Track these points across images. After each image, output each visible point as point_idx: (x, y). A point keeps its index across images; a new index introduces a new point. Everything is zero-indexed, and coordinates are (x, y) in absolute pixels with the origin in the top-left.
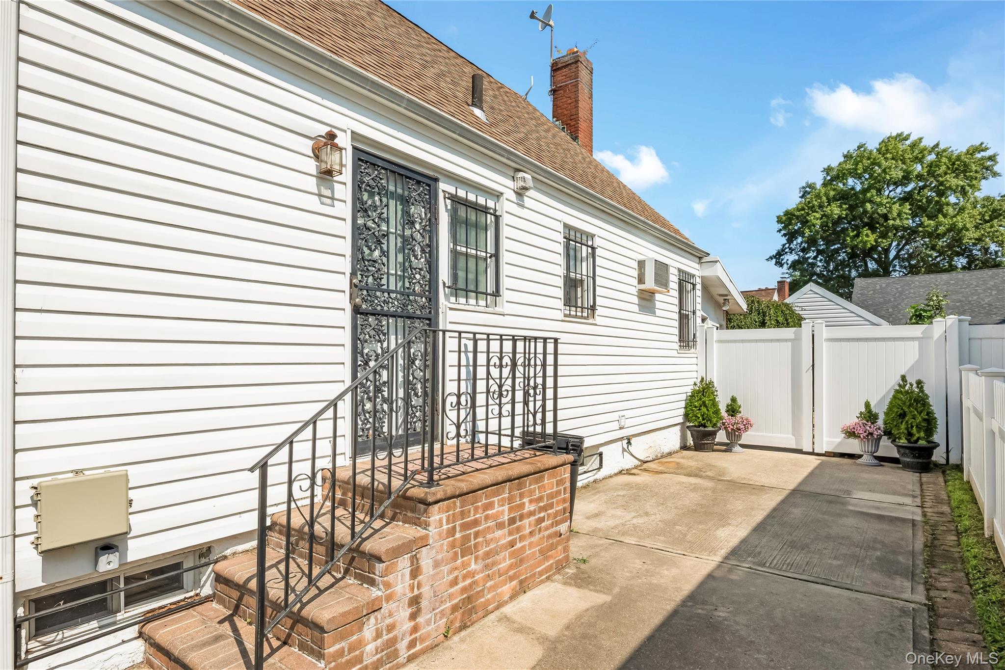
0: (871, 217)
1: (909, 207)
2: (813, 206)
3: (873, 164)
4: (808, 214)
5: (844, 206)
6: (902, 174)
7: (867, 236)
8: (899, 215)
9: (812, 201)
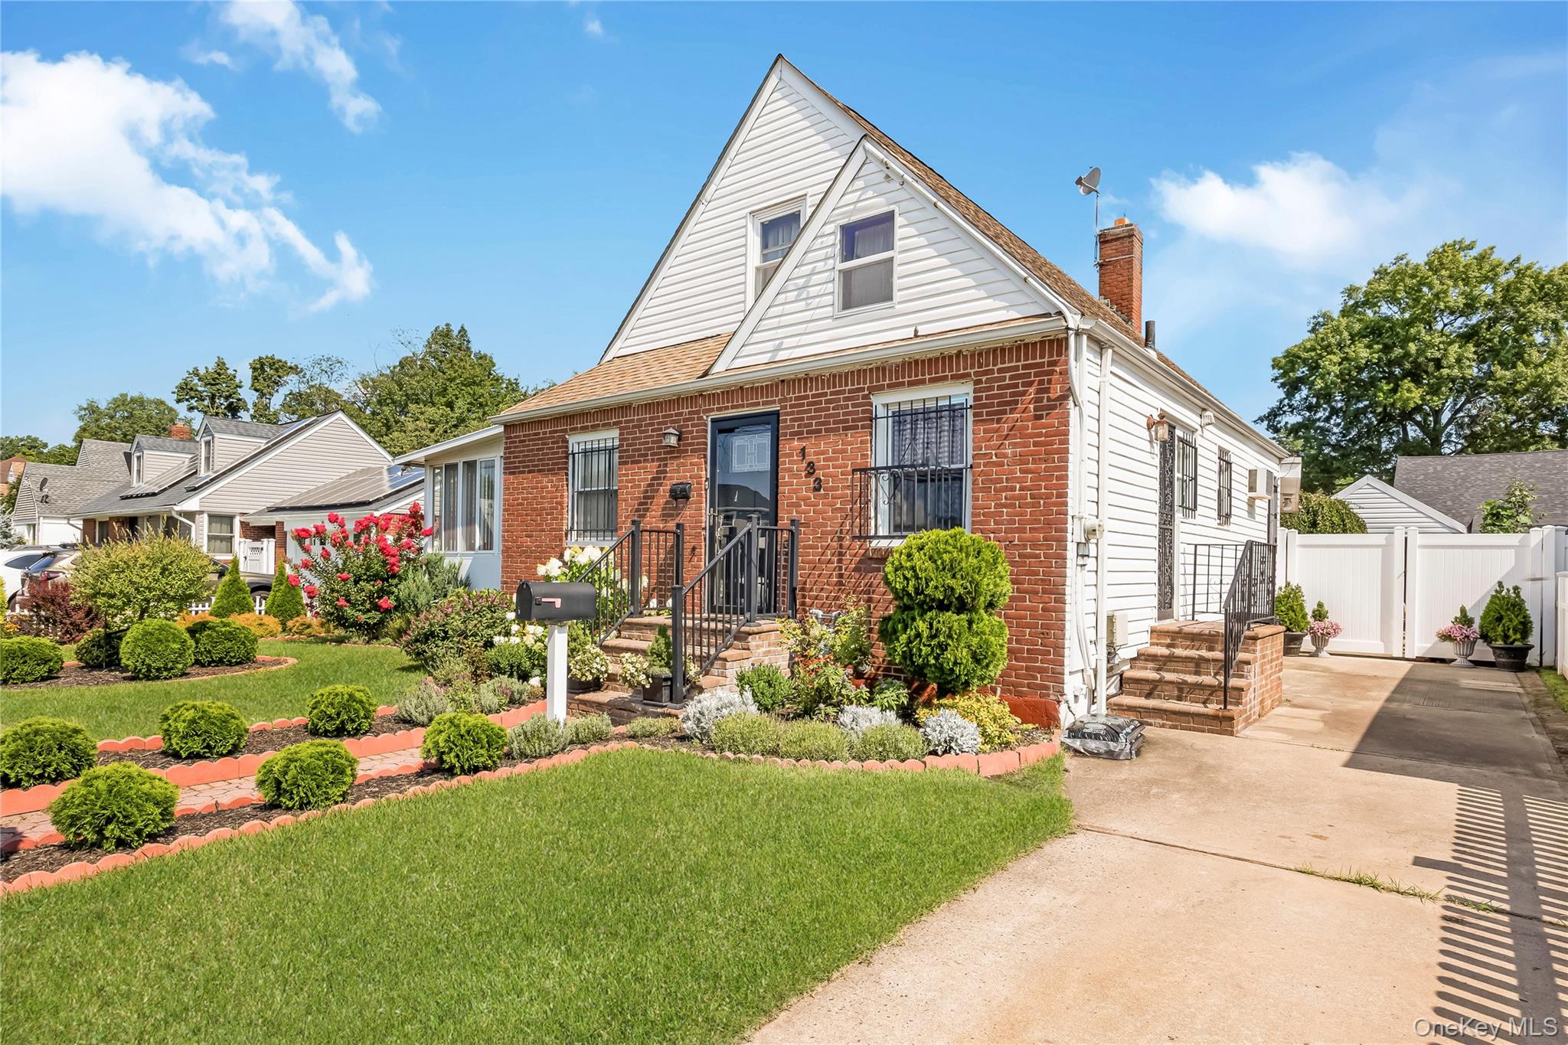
0: (1415, 362)
1: (1473, 350)
2: (1329, 345)
3: (1421, 283)
4: (1321, 357)
5: (1376, 346)
6: (1464, 301)
7: (1409, 391)
8: (1459, 361)
9: (1328, 338)
